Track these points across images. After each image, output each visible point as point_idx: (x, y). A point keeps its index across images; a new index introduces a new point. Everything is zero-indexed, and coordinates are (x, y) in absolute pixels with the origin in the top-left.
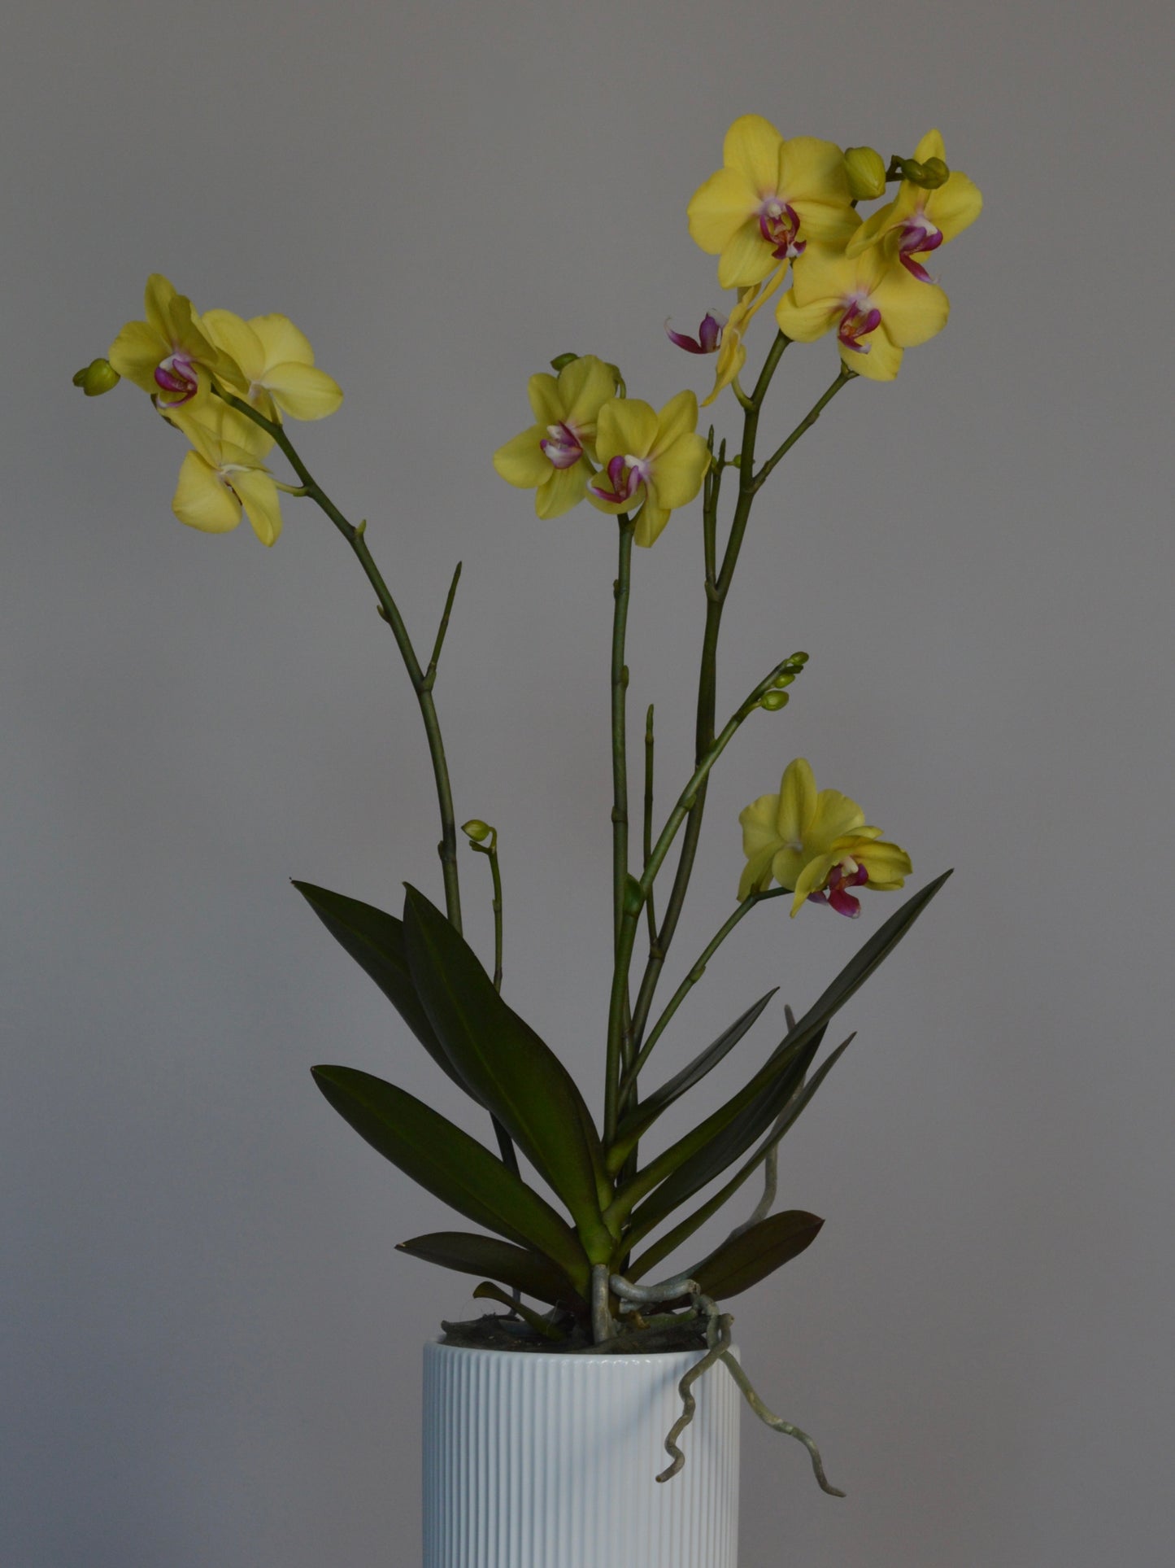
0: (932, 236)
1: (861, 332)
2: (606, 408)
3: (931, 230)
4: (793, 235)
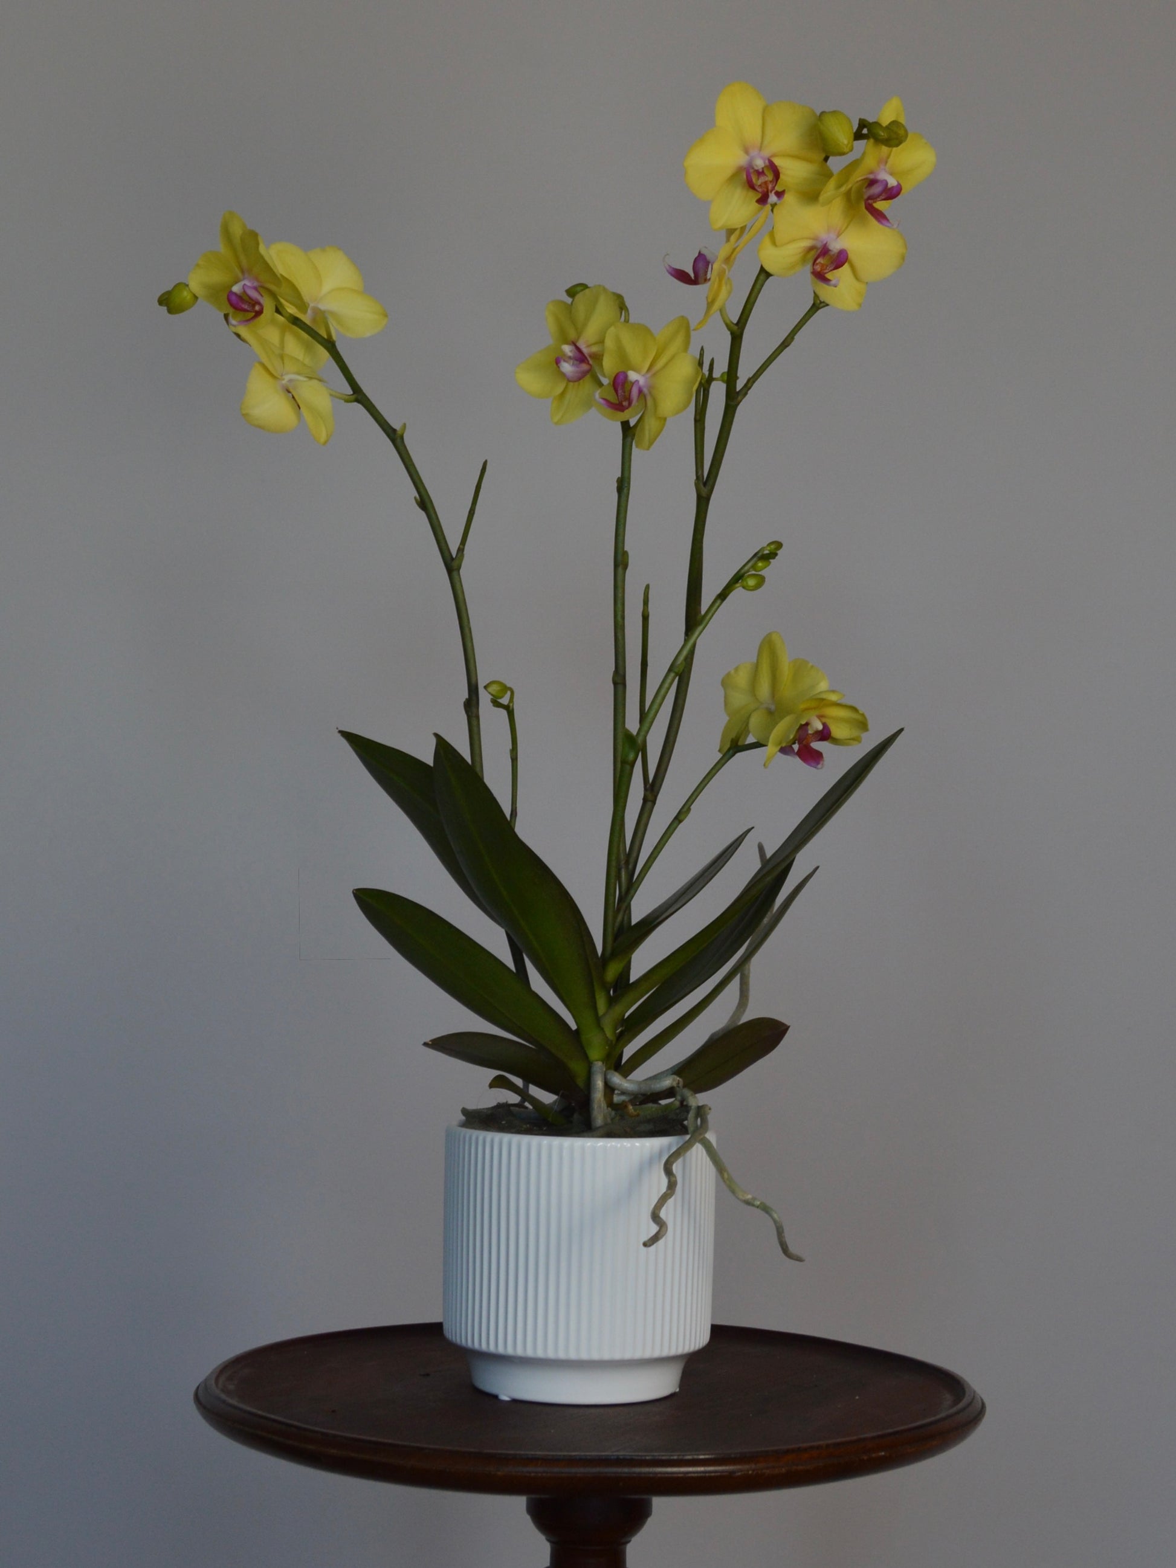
0: (893, 187)
1: (830, 269)
2: (612, 330)
3: (892, 182)
4: (774, 185)
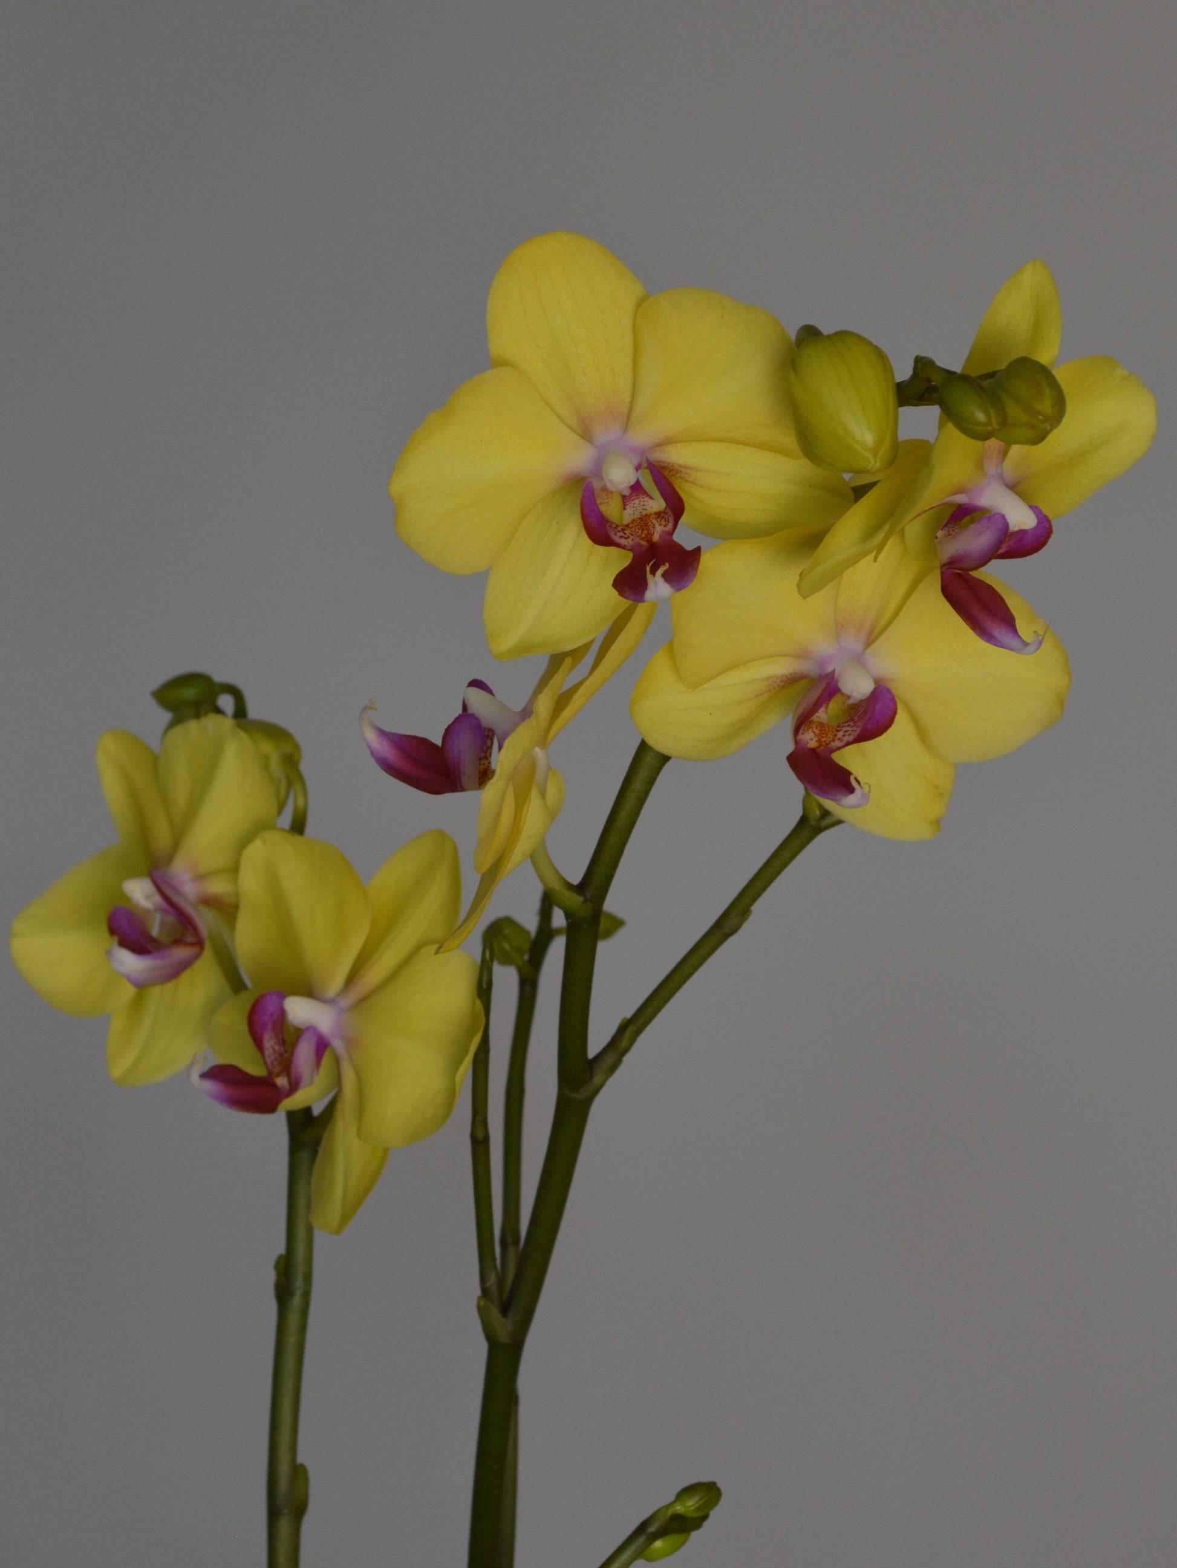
0: (1023, 532)
1: (847, 739)
2: (256, 850)
3: (1021, 518)
4: (670, 526)
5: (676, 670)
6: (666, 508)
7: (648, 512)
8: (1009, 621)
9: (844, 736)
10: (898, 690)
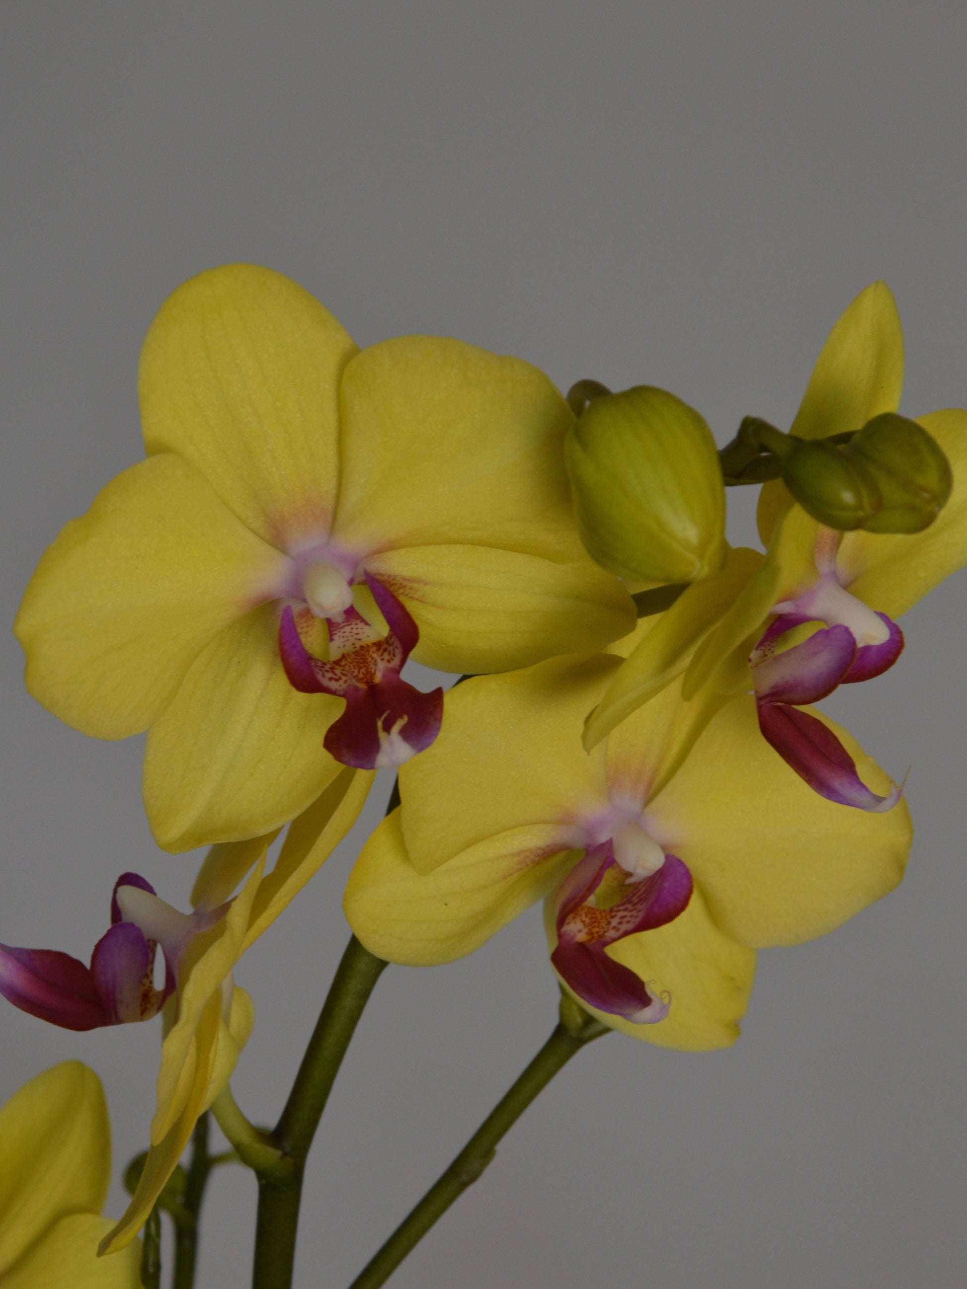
5: (403, 850)
6: (390, 636)
7: (363, 643)
8: (846, 766)
9: (620, 923)
10: (693, 863)
